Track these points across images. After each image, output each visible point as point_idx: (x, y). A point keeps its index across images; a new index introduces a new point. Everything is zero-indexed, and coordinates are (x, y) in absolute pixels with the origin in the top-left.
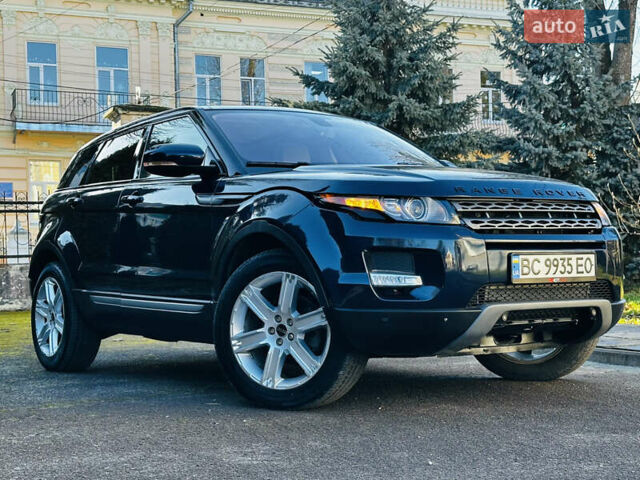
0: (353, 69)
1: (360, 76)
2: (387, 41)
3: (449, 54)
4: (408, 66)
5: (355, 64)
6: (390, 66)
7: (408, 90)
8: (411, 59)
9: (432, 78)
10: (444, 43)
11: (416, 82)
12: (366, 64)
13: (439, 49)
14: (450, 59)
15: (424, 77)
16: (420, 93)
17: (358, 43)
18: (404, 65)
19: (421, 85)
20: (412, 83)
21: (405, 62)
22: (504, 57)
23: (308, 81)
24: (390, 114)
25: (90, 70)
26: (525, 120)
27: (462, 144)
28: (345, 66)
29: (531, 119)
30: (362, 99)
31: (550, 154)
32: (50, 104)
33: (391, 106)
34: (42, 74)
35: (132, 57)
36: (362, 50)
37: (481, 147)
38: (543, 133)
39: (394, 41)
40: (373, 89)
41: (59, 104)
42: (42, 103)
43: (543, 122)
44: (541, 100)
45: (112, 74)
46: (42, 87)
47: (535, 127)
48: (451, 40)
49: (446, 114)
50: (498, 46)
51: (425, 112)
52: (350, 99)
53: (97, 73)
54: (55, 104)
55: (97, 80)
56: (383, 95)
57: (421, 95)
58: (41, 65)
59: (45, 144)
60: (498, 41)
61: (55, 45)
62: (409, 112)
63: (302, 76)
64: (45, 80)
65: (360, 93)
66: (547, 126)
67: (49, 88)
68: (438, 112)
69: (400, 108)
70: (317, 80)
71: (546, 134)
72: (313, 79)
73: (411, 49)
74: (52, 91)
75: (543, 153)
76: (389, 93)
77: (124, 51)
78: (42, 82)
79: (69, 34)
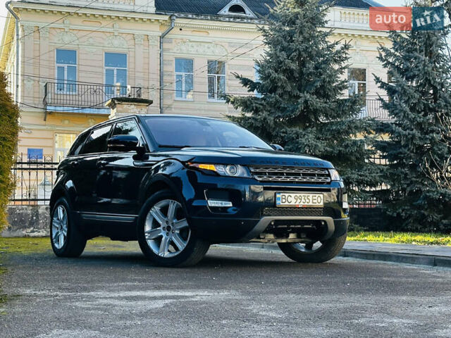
0: (275, 75)
1: (280, 79)
2: (300, 55)
3: (343, 65)
4: (314, 73)
5: (276, 72)
6: (301, 73)
7: (313, 90)
8: (316, 68)
9: (329, 82)
10: (340, 57)
11: (318, 84)
12: (284, 71)
13: (336, 61)
14: (344, 68)
15: (324, 81)
16: (322, 92)
17: (279, 57)
18: (311, 73)
19: (322, 86)
20: (316, 85)
21: (311, 70)
22: (385, 66)
23: (246, 82)
24: (299, 106)
25: (100, 70)
26: (397, 111)
27: (350, 128)
28: (269, 73)
29: (401, 111)
30: (281, 96)
31: (414, 136)
32: (71, 93)
33: (299, 101)
34: (66, 72)
35: (130, 60)
36: (281, 62)
37: (366, 130)
38: (410, 120)
39: (305, 55)
40: (289, 88)
41: (77, 93)
42: (65, 93)
43: (410, 113)
44: (409, 98)
45: (115, 72)
46: (66, 82)
47: (404, 116)
48: (344, 56)
49: (339, 107)
50: (380, 58)
51: (324, 105)
52: (273, 95)
53: (105, 72)
54: (74, 93)
55: (104, 77)
56: (296, 92)
57: (323, 93)
58: (66, 66)
59: (67, 122)
60: (381, 55)
61: (75, 51)
62: (312, 105)
63: (241, 79)
64: (68, 76)
65: (280, 91)
66: (412, 115)
67: (71, 82)
68: (334, 105)
69: (306, 102)
70: (252, 82)
71: (412, 121)
72: (249, 81)
73: (317, 60)
74: (73, 84)
75: (409, 134)
76: (300, 91)
77: (125, 56)
78: (66, 78)
79: (85, 44)
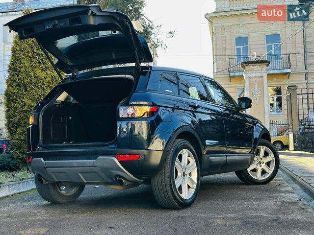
25: (263, 46)
34: (242, 51)
35: (282, 37)
45: (273, 46)
46: (242, 57)
53: (266, 47)
55: (266, 50)
58: (241, 47)
59: (243, 81)
61: (247, 37)
64: (243, 53)
67: (245, 56)
74: (246, 58)
77: (279, 35)
78: (242, 54)
79: (253, 31)
